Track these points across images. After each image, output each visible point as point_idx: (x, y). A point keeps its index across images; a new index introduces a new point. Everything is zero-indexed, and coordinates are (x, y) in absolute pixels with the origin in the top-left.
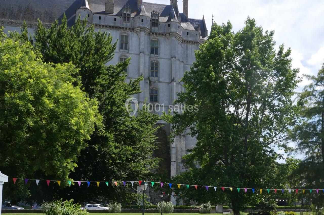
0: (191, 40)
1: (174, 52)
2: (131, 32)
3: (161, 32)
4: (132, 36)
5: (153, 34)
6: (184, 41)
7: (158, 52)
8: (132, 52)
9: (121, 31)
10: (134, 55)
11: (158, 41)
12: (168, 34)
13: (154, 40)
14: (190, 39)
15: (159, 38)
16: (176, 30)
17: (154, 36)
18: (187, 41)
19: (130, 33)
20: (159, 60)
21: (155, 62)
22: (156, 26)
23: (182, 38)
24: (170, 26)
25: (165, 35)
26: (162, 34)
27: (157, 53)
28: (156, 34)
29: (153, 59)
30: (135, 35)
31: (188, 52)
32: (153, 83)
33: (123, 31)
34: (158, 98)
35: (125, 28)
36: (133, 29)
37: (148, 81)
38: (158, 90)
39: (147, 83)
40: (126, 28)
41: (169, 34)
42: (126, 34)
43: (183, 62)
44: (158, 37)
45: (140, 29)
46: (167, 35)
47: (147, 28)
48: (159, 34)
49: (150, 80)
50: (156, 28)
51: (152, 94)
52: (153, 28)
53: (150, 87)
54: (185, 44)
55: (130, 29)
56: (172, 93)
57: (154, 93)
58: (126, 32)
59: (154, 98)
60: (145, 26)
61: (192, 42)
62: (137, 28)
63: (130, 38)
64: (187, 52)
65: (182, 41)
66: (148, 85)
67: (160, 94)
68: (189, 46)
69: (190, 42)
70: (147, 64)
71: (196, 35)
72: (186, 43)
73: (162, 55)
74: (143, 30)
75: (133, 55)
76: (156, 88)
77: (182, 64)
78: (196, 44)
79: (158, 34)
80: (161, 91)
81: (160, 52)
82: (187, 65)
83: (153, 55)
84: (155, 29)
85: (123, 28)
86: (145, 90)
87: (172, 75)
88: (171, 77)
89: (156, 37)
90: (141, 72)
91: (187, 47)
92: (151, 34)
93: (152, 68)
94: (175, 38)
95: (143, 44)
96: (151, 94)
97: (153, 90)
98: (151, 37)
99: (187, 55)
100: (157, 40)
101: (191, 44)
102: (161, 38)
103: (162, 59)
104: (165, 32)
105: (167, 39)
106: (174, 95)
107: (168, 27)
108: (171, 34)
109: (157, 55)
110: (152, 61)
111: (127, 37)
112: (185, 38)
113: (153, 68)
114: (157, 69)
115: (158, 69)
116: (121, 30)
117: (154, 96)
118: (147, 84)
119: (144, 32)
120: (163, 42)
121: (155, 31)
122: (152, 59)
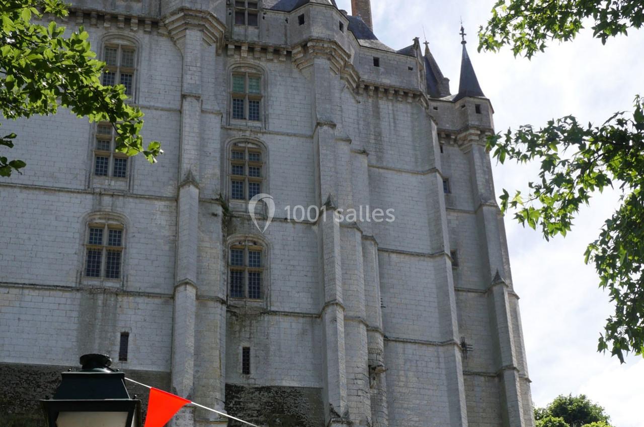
0: (393, 83)
1: (328, 106)
2: (150, 33)
3: (272, 41)
4: (151, 48)
5: (238, 48)
6: (363, 86)
7: (262, 113)
8: (152, 104)
9: (106, 28)
10: (159, 113)
11: (258, 77)
12: (300, 49)
13: (243, 70)
14: (386, 81)
15: (263, 64)
16: (329, 32)
17: (245, 55)
18: (377, 89)
19: (143, 38)
20: (263, 138)
21: (250, 145)
22: (249, 24)
23: (354, 71)
24: (306, 19)
25: (289, 53)
26: (277, 51)
27: (255, 116)
28: (251, 49)
29: (241, 133)
30: (164, 43)
31: (385, 125)
32: (242, 223)
33: (114, 30)
34: (265, 283)
35: (121, 18)
36: (155, 24)
37: (219, 210)
38: (265, 248)
39: (215, 215)
40: (128, 20)
41: (304, 46)
42: (125, 43)
43: (364, 152)
44: (259, 59)
45: (184, 17)
46: (294, 51)
47: (212, 16)
48: (264, 50)
49: (225, 208)
50: (251, 30)
51: (239, 268)
52: (239, 30)
53: (230, 240)
54: (370, 100)
55: (141, 22)
56: (326, 257)
57: (247, 261)
58: (126, 32)
59: (247, 282)
60: (204, 8)
61: (396, 92)
62: (173, 14)
63: (144, 54)
64: (377, 126)
65: (354, 85)
66: (217, 226)
67: (272, 266)
68: (386, 106)
69: (386, 91)
70: (214, 146)
71: (410, 69)
72: (371, 93)
73: (274, 124)
74: (196, 22)
75: (154, 112)
76: (255, 243)
77: (363, 161)
78: (410, 100)
79: (258, 49)
80: (276, 252)
81: (271, 111)
82: (382, 168)
83: (243, 122)
84: (247, 33)
85: (114, 18)
86: (205, 244)
87: (323, 187)
88: (320, 195)
89: (252, 61)
90: (185, 166)
91: (376, 108)
92: (231, 47)
93: (238, 168)
94: (328, 62)
95: (195, 69)
96: (235, 268)
97: (242, 251)
98: (231, 61)
99: (378, 135)
100: (254, 71)
101: (390, 98)
102: (271, 67)
103: (279, 137)
104: (286, 43)
105: (295, 70)
106: (333, 262)
107: (297, 24)
108: (309, 44)
109: (257, 124)
110: (235, 144)
111: (130, 53)
112: (365, 77)
113: (242, 167)
114: (256, 170)
115: (263, 172)
116: (105, 25)
117: (247, 276)
118: (215, 218)
119: (202, 31)
120: (279, 78)
121: (246, 36)
122: (238, 135)
